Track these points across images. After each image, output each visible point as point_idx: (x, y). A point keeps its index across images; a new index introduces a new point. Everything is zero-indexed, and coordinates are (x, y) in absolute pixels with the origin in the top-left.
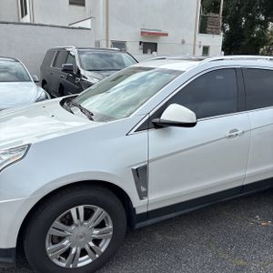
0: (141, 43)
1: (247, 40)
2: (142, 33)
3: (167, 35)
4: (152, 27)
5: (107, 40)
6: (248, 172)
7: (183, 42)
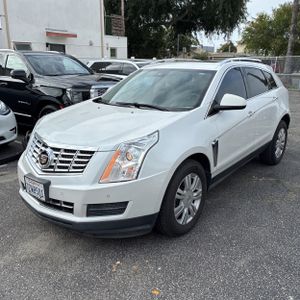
0: (47, 44)
1: (146, 42)
2: (48, 34)
5: (9, 41)
7: (91, 45)
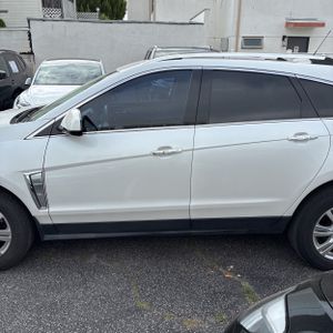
0: (284, 37)
2: (287, 24)
3: (323, 25)
4: (302, 16)
5: (237, 36)
6: (193, 204)
